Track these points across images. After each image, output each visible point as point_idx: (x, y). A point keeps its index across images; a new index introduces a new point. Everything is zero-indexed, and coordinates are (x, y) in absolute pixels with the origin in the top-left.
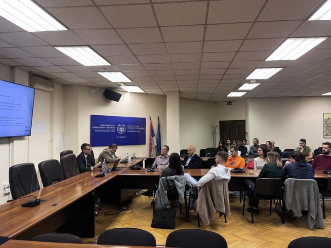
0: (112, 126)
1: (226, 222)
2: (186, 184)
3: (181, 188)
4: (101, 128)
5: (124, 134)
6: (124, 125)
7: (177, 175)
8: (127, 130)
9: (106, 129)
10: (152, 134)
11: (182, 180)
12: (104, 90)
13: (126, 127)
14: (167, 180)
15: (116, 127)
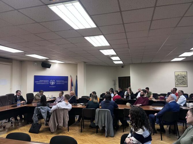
0: (47, 81)
1: (68, 131)
2: (48, 111)
3: (44, 113)
4: (40, 82)
5: (54, 85)
6: (54, 81)
7: (42, 106)
8: (56, 83)
9: (44, 83)
10: (72, 85)
11: (45, 109)
12: (42, 62)
13: (56, 81)
14: (38, 109)
15: (49, 81)
